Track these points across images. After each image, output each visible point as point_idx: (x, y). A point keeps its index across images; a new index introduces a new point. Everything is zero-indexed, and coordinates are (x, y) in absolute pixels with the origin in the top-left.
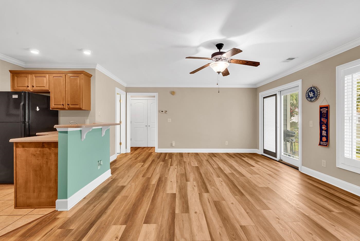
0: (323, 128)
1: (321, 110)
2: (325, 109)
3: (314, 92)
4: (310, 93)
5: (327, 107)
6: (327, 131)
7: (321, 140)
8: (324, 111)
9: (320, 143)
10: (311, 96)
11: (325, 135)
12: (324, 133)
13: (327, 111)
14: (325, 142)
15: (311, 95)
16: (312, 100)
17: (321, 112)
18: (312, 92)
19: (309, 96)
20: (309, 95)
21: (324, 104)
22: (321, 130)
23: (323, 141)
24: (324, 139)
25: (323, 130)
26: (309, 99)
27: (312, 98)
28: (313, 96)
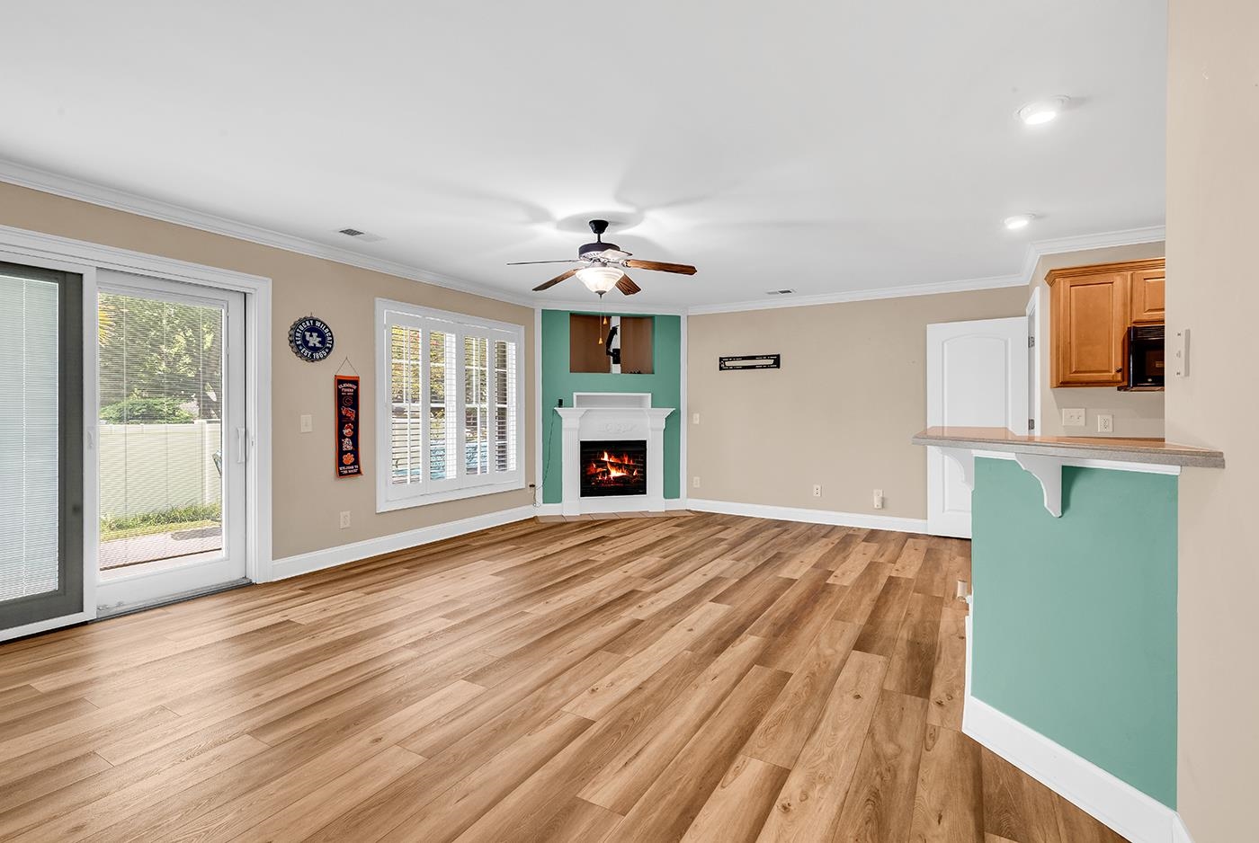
0: (345, 431)
1: (340, 387)
2: (351, 385)
3: (321, 334)
4: (308, 334)
5: (355, 382)
6: (355, 439)
7: (340, 463)
8: (348, 389)
9: (339, 471)
10: (311, 344)
11: (350, 448)
12: (348, 445)
13: (356, 392)
14: (350, 465)
15: (314, 340)
16: (316, 355)
17: (339, 392)
18: (315, 335)
19: (306, 343)
20: (308, 338)
21: (347, 372)
22: (340, 436)
23: (346, 466)
24: (348, 458)
25: (345, 437)
26: (307, 352)
27: (315, 349)
28: (318, 345)
